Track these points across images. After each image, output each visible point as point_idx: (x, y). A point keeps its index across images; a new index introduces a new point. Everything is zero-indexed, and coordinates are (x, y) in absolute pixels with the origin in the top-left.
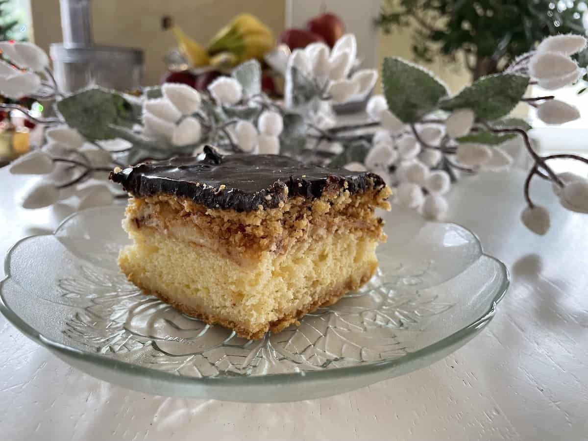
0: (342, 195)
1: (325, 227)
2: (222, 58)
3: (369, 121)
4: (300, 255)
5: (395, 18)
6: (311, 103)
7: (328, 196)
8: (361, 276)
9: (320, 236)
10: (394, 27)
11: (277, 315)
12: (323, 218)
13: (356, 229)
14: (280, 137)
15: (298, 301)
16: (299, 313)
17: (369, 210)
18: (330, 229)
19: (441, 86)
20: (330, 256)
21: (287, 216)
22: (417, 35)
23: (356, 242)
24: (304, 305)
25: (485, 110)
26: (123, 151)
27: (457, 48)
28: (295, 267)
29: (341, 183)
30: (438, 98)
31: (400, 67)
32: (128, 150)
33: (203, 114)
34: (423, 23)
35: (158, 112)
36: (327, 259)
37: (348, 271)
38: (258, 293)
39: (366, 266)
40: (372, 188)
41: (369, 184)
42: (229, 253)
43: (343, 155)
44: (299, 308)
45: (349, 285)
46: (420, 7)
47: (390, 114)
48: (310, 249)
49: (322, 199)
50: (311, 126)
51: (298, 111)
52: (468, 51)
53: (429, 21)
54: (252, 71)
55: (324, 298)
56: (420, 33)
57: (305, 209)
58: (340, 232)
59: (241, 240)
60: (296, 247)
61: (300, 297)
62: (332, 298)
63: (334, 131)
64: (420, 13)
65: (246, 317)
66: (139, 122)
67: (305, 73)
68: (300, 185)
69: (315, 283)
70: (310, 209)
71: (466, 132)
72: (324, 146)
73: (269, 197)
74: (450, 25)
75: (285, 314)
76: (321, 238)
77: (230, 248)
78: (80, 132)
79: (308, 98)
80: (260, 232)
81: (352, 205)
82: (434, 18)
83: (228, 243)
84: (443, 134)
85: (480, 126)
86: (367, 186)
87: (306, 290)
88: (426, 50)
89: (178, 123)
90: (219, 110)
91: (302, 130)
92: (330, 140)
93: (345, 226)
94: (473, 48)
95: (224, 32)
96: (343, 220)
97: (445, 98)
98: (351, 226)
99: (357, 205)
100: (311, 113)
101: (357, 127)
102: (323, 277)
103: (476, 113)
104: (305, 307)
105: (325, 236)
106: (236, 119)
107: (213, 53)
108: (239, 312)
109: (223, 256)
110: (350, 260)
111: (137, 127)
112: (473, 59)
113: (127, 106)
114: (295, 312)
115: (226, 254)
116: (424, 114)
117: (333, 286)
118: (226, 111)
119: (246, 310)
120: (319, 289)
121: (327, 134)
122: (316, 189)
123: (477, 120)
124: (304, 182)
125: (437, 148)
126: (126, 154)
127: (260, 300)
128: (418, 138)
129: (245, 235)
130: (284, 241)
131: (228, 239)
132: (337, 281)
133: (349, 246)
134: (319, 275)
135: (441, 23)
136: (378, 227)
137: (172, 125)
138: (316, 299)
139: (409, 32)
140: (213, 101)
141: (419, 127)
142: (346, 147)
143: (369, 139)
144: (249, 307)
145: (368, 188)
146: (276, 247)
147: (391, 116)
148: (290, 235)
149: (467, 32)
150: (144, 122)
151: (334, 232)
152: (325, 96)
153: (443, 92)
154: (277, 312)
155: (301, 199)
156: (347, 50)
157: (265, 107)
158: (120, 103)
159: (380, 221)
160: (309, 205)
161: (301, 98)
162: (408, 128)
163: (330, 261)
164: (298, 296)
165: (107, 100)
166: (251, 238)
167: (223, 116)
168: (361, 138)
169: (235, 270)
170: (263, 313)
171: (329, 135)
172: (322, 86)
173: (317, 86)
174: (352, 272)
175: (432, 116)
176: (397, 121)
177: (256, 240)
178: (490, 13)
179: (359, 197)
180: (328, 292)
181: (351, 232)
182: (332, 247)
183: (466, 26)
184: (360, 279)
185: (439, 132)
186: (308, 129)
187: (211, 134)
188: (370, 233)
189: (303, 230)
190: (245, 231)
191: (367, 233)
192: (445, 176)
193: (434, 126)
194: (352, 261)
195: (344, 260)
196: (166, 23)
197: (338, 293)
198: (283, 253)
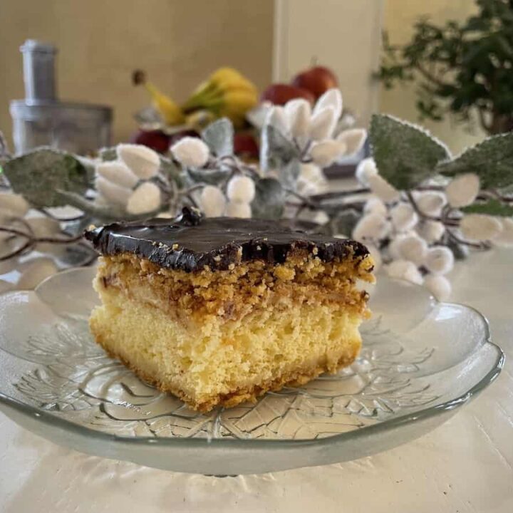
0: (311, 262)
1: (289, 296)
2: (200, 115)
3: (359, 187)
4: (260, 324)
5: (397, 72)
6: (290, 167)
7: (292, 262)
8: (339, 357)
9: (284, 306)
10: (395, 81)
11: (229, 387)
12: (288, 286)
13: (331, 301)
14: (252, 205)
15: (256, 375)
16: (257, 389)
17: (348, 281)
18: (296, 298)
19: (440, 147)
20: (297, 329)
21: (245, 281)
22: (422, 90)
23: (331, 316)
24: (263, 381)
25: (494, 175)
26: (74, 220)
27: (470, 104)
28: (252, 337)
29: (310, 248)
30: (436, 161)
31: (390, 126)
32: (80, 218)
33: (164, 179)
34: (429, 77)
35: (113, 177)
36: (294, 331)
37: (321, 349)
38: (206, 360)
39: (345, 345)
40: (351, 257)
41: (347, 252)
42: (178, 315)
43: (328, 225)
44: (257, 382)
45: (324, 364)
46: (426, 59)
47: (380, 178)
48: (272, 318)
49: (286, 265)
50: (290, 192)
51: (274, 174)
52: (483, 108)
53: (436, 74)
54: (223, 130)
55: (290, 376)
56: (426, 88)
57: (266, 274)
58: (309, 303)
59: (189, 302)
60: (254, 315)
61: (259, 371)
62: (300, 377)
63: (317, 198)
64: (427, 66)
65: (192, 386)
66: (92, 187)
67: (284, 133)
68: (259, 248)
69: (278, 358)
70: (271, 274)
71: (470, 201)
72: (305, 215)
73: (218, 259)
74: (460, 78)
75: (238, 387)
76: (286, 308)
77: (179, 310)
78: (26, 198)
79: (286, 161)
80: (208, 295)
81: (326, 274)
82: (442, 71)
83: (177, 304)
84: (445, 202)
85: (488, 193)
86: (344, 255)
87: (266, 364)
88: (433, 106)
89: (135, 188)
90: (184, 174)
91: (280, 197)
92: (313, 208)
93: (316, 296)
94: (489, 104)
95: (203, 87)
96: (315, 290)
97: (445, 161)
98: (324, 297)
99: (332, 274)
100: (290, 178)
101: (345, 194)
102: (287, 351)
103: (482, 178)
104: (265, 383)
105: (290, 306)
106: (202, 184)
107: (189, 111)
108: (186, 380)
109: (173, 319)
110: (324, 336)
111: (90, 193)
112: (488, 117)
113: (80, 169)
114: (251, 387)
115: (175, 316)
116: (420, 180)
117: (301, 363)
118: (192, 175)
119: (193, 378)
120: (282, 364)
121: (310, 201)
122: (278, 254)
123: (484, 187)
124: (264, 245)
125: (438, 220)
126: (78, 222)
127: (206, 368)
128: (415, 207)
129: (194, 297)
130: (236, 307)
131: (177, 300)
132: (306, 357)
133: (322, 320)
134: (282, 348)
135: (450, 77)
136: (361, 301)
137: (129, 191)
138: (279, 376)
139: (414, 86)
140: (176, 163)
141: (416, 195)
142: (331, 216)
143: (359, 208)
144: (196, 375)
145: (347, 256)
146: (224, 311)
147: (382, 182)
148: (245, 302)
149: (482, 86)
150: (97, 186)
151: (301, 302)
152: (306, 158)
153: (443, 154)
154: (228, 385)
155: (260, 264)
156: (331, 107)
157: (235, 171)
158: (73, 165)
159: (364, 294)
160: (271, 270)
161: (279, 161)
162: (404, 194)
163: (297, 334)
164: (256, 370)
165: (57, 162)
166: (200, 300)
167: (189, 180)
168: (350, 206)
169: (183, 333)
170: (210, 383)
171: (313, 203)
172: (302, 147)
173: (297, 147)
174: (326, 350)
175: (432, 182)
176: (390, 188)
177: (204, 303)
178: (507, 65)
179: (334, 266)
180: (295, 369)
181: (324, 303)
182: (300, 319)
183: (480, 79)
184: (337, 359)
185: (440, 200)
186: (287, 196)
187: (173, 202)
188: (350, 308)
189: (260, 296)
190: (194, 292)
191: (346, 308)
192: (448, 253)
193: (434, 193)
194: (327, 338)
195: (315, 337)
196: (138, 78)
197: (309, 373)
198: (235, 319)
